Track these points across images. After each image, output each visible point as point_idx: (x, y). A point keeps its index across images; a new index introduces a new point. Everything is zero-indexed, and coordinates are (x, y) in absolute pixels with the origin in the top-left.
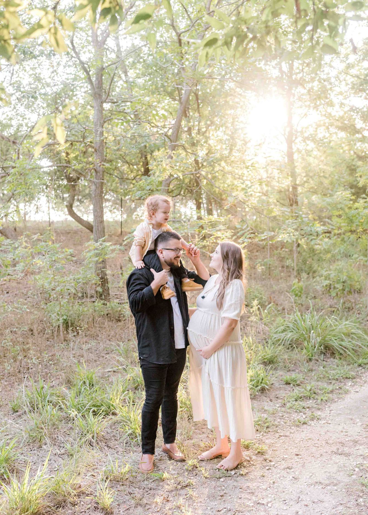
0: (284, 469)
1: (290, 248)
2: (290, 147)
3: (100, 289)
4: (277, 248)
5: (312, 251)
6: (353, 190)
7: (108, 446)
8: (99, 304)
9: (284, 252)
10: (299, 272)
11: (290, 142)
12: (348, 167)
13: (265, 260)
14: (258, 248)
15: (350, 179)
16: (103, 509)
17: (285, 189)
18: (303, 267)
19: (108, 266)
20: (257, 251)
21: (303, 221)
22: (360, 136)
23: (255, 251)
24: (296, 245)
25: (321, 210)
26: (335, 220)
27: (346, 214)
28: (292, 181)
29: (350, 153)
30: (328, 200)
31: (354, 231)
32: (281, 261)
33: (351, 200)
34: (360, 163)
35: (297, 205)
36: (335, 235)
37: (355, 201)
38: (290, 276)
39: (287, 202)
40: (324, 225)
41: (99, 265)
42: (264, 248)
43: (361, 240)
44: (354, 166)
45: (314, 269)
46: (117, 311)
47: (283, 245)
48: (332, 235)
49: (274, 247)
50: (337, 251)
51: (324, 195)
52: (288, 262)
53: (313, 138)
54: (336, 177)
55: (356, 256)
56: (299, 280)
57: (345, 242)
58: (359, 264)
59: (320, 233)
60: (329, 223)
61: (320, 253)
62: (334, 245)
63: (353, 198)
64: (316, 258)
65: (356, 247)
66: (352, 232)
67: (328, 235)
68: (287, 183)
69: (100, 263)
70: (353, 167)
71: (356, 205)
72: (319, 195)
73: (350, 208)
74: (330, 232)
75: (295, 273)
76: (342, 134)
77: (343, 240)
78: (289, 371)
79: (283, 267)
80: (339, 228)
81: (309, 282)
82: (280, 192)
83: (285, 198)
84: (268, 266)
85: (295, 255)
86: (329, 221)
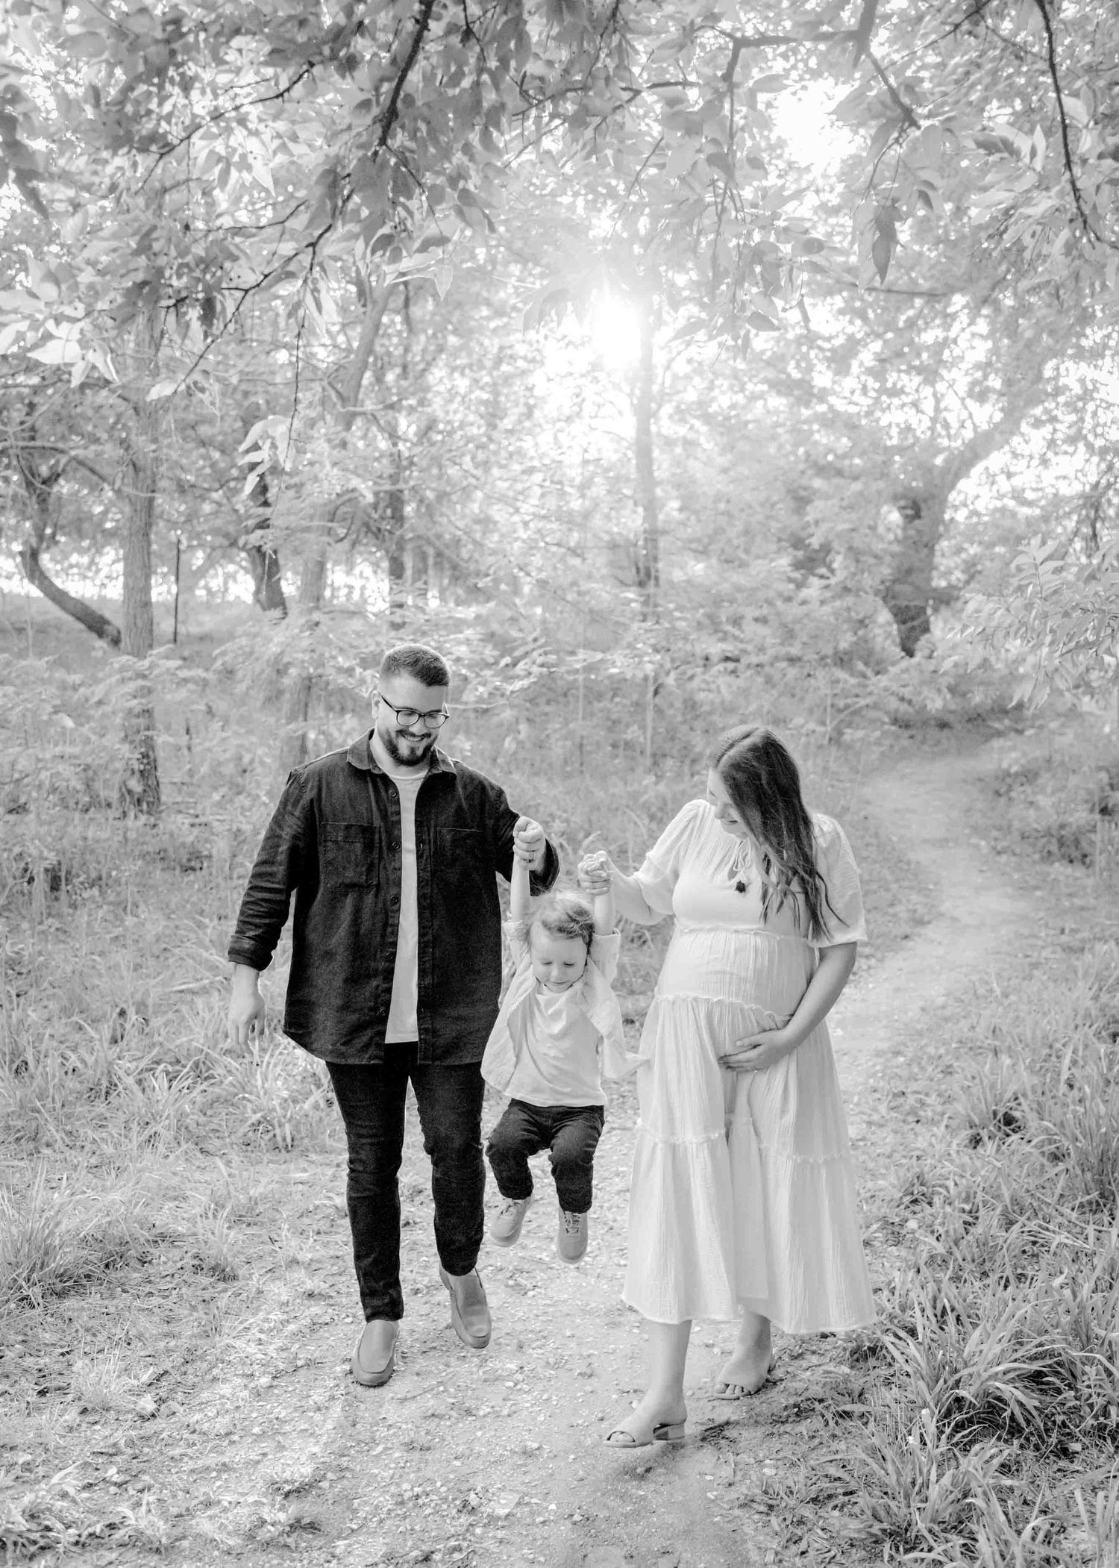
0: (619, 1193)
1: (635, 697)
2: (643, 430)
3: (136, 785)
4: (600, 697)
5: (691, 705)
6: (800, 554)
7: (202, 1151)
8: (136, 823)
9: (618, 707)
10: (658, 757)
11: (645, 414)
12: (789, 491)
13: (572, 726)
14: (552, 695)
15: (794, 523)
16: (213, 1269)
17: (627, 540)
18: (667, 746)
19: (159, 726)
20: (548, 703)
21: (674, 628)
22: (822, 408)
23: (542, 700)
24: (652, 689)
25: (718, 602)
26: (750, 629)
27: (778, 614)
28: (645, 519)
29: (794, 453)
30: (737, 578)
31: (799, 659)
32: (610, 730)
33: (790, 580)
34: (818, 483)
35: (657, 585)
36: (749, 666)
37: (800, 585)
38: (633, 770)
39: (631, 575)
40: (723, 640)
41: (134, 721)
42: (565, 695)
43: (812, 681)
44: (805, 489)
45: (697, 750)
46: (183, 845)
47: (617, 687)
48: (741, 666)
49: (594, 694)
50: (752, 708)
51: (727, 561)
52: (632, 733)
53: (702, 410)
54: (760, 517)
55: (799, 721)
56: (659, 778)
57: (773, 687)
58: (808, 744)
59: (715, 659)
60: (735, 638)
61: (710, 713)
62: (745, 692)
63: (797, 575)
64: (699, 725)
65: (802, 700)
66: (792, 660)
67: (731, 665)
68: (632, 522)
69: (138, 716)
70: (803, 493)
71: (805, 593)
72: (714, 561)
73: (789, 599)
74: (737, 660)
75: (648, 762)
76: (778, 402)
77: (769, 681)
78: (632, 993)
79: (614, 746)
80: (761, 650)
81: (681, 787)
82: (614, 546)
83: (625, 563)
84: (578, 740)
85: (650, 715)
86: (737, 633)
